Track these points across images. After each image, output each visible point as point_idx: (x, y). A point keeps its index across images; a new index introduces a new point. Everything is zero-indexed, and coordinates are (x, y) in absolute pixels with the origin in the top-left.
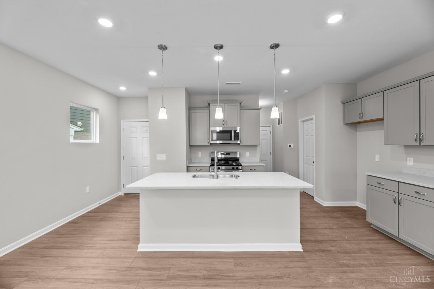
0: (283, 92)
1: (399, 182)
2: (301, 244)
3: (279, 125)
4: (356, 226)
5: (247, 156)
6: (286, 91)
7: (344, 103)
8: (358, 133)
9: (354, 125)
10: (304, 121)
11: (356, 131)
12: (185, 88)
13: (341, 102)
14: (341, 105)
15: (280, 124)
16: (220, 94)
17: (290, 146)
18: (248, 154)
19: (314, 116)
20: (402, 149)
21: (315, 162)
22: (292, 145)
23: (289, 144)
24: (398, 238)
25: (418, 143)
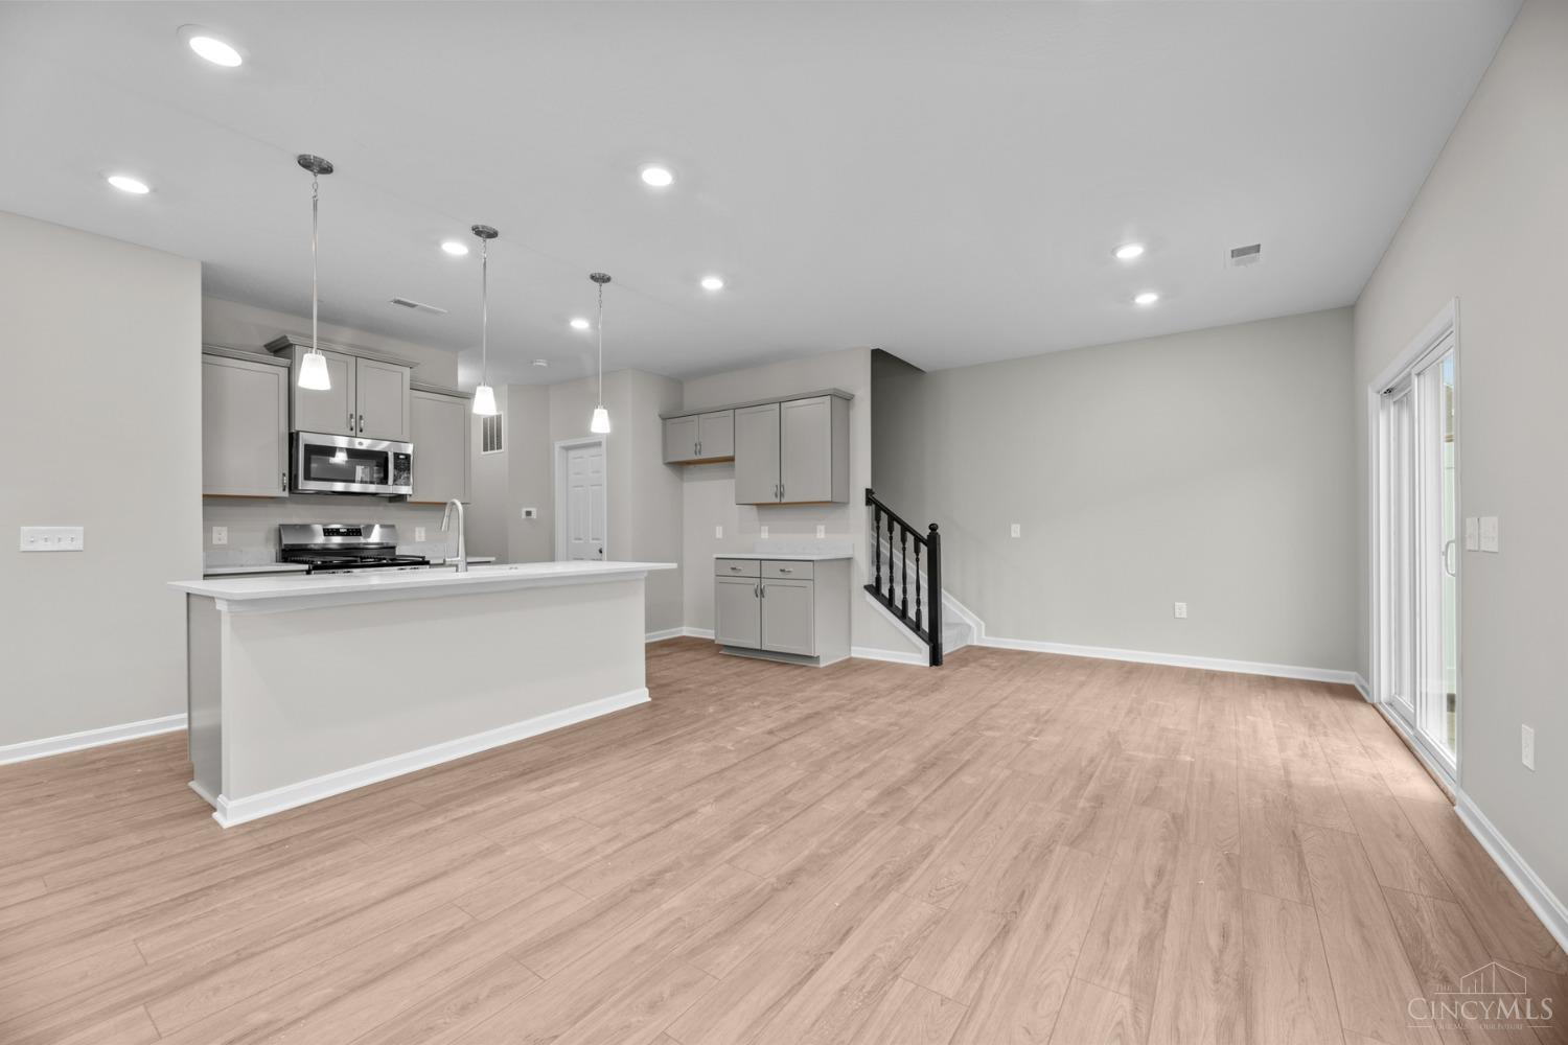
0: (532, 362)
1: (761, 560)
2: (647, 690)
3: (489, 452)
4: (698, 657)
5: (417, 539)
6: (542, 363)
7: (665, 418)
8: (685, 485)
9: (680, 466)
10: (568, 449)
11: (682, 479)
12: (202, 263)
13: (660, 416)
14: (659, 421)
15: (492, 449)
16: (320, 319)
17: (529, 513)
18: (420, 534)
19: (603, 440)
21: (605, 551)
22: (534, 511)
23: (525, 510)
24: (760, 651)
25: (778, 501)
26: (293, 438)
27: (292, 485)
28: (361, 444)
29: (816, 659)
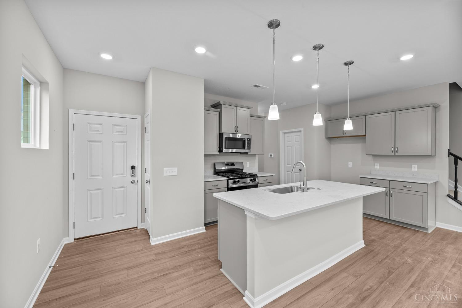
0: (281, 104)
1: (390, 180)
5: (247, 166)
6: (285, 104)
8: (332, 146)
10: (285, 133)
11: (330, 144)
12: (204, 80)
13: (324, 120)
17: (271, 155)
19: (302, 130)
20: (371, 158)
22: (273, 154)
23: (270, 154)
24: (389, 220)
25: (393, 154)
26: (221, 135)
27: (221, 150)
28: (238, 136)
29: (427, 229)
